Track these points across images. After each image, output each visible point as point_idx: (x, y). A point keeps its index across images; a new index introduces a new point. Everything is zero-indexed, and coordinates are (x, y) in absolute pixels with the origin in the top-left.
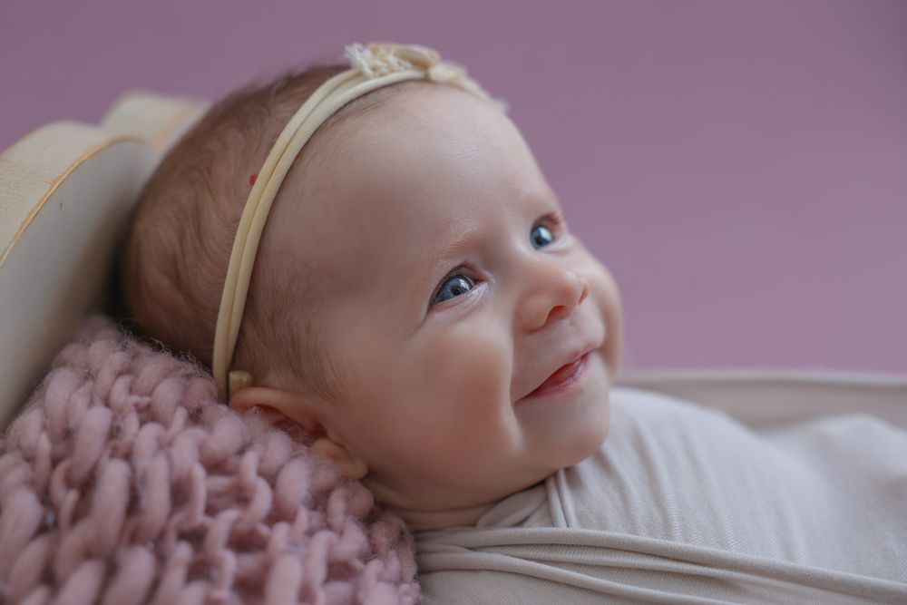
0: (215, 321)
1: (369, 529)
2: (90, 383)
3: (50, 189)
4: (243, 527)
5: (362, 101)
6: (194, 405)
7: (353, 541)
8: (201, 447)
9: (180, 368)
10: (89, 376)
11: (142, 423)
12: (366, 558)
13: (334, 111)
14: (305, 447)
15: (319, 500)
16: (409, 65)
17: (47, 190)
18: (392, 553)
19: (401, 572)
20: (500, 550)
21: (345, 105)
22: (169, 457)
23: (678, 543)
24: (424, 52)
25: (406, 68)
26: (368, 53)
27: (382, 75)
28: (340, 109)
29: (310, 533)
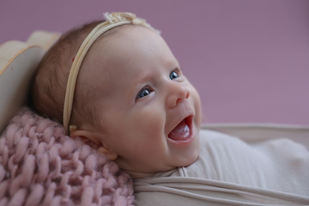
0: (63, 108)
1: (117, 177)
2: (22, 129)
3: (8, 63)
4: (74, 177)
5: (109, 32)
6: (57, 136)
7: (111, 181)
8: (59, 150)
9: (53, 124)
10: (22, 126)
11: (40, 142)
12: (116, 187)
13: (100, 35)
14: (95, 150)
15: (100, 168)
16: (125, 19)
17: (7, 63)
18: (125, 186)
19: (128, 192)
20: (162, 184)
21: (104, 33)
22: (48, 154)
23: (222, 181)
24: (130, 14)
25: (124, 20)
26: (111, 15)
27: (116, 23)
28: (102, 34)
29: (97, 179)
